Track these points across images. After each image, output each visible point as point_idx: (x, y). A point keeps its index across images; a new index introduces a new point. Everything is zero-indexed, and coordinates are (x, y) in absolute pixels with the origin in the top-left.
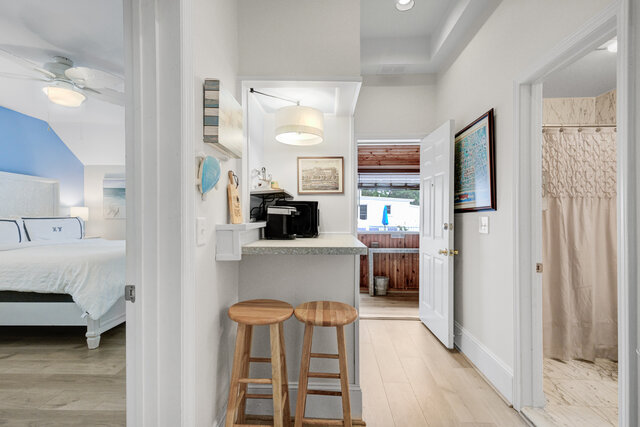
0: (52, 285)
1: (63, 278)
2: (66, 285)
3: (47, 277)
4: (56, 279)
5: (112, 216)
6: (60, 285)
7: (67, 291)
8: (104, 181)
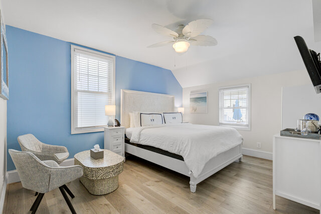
0: (175, 149)
1: (179, 147)
2: (181, 151)
3: (173, 144)
4: (177, 146)
5: (193, 111)
6: (178, 150)
7: (181, 154)
8: (190, 95)
